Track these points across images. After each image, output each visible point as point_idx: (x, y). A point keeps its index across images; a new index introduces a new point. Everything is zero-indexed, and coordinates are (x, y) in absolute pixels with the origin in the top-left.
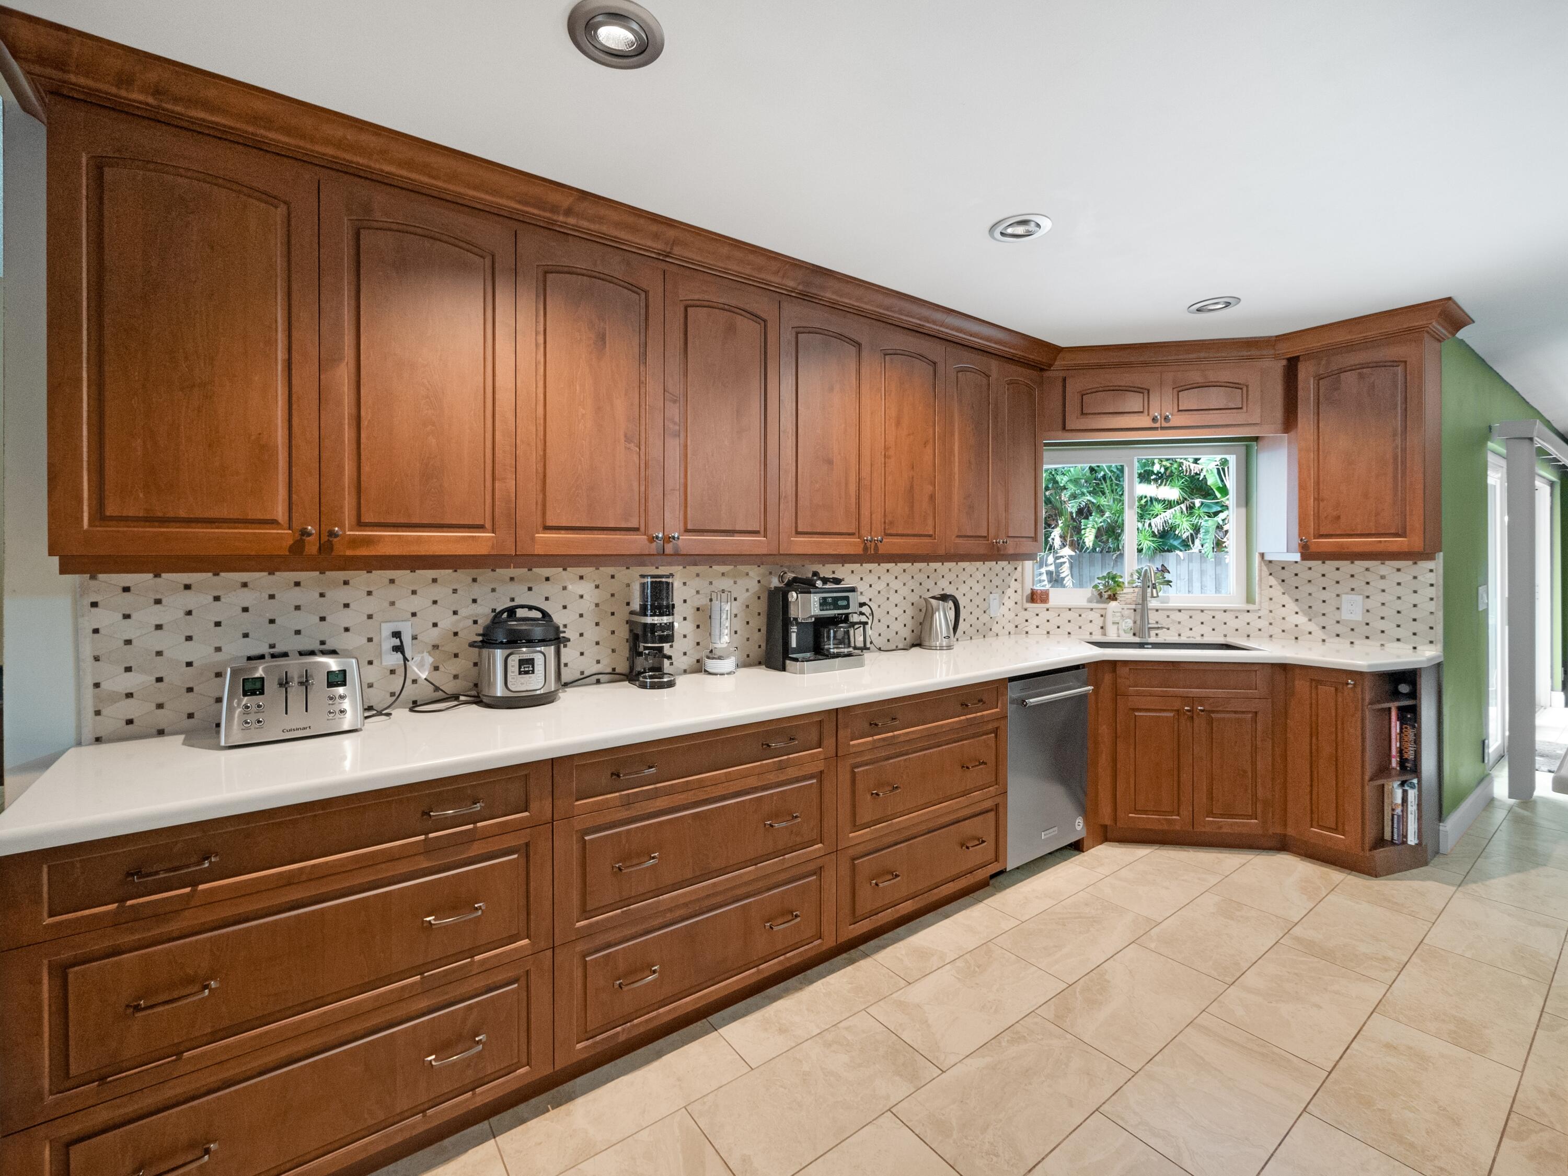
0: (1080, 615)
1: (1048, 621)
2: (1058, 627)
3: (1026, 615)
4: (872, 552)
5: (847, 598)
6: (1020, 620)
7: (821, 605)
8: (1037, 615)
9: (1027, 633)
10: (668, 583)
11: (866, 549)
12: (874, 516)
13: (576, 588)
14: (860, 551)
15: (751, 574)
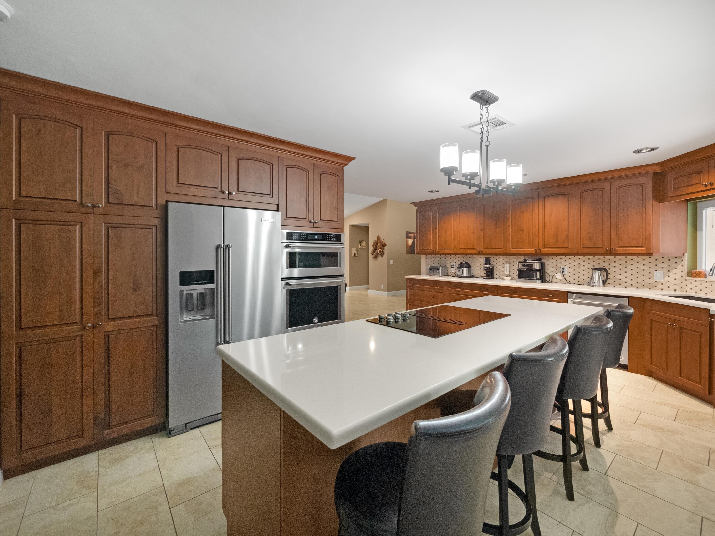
0: (712, 285)
1: (696, 286)
2: (701, 290)
3: (687, 283)
4: (539, 253)
5: (532, 265)
6: (683, 285)
7: (523, 266)
8: (691, 283)
9: (686, 291)
10: (490, 259)
11: (536, 252)
12: (539, 243)
13: (480, 259)
14: (534, 252)
15: (522, 258)
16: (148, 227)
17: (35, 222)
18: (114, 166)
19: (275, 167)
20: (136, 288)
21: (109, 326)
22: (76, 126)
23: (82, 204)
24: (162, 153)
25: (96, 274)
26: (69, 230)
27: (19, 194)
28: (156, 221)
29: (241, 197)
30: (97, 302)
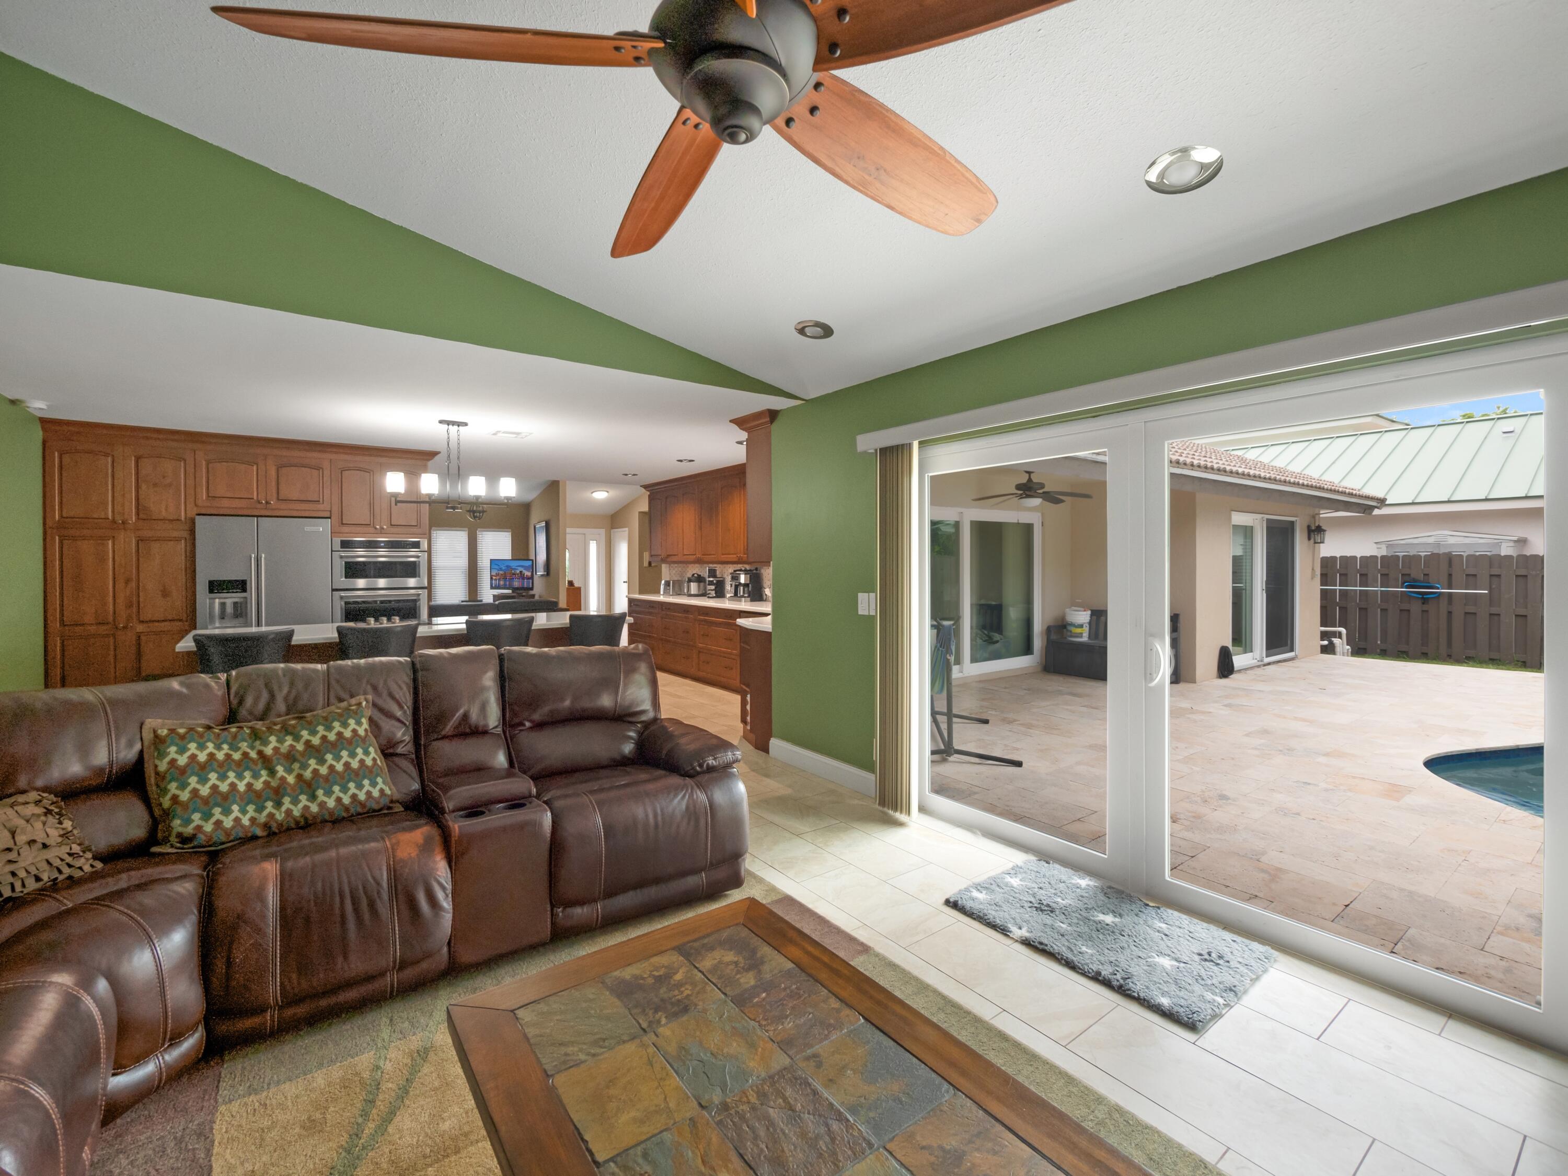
16: (177, 540)
17: (74, 539)
18: (144, 487)
19: (327, 473)
20: (165, 594)
21: (140, 628)
22: (106, 455)
23: (114, 521)
24: (191, 470)
25: (128, 581)
26: (103, 544)
27: (61, 516)
28: (185, 534)
29: (283, 506)
30: (129, 605)
